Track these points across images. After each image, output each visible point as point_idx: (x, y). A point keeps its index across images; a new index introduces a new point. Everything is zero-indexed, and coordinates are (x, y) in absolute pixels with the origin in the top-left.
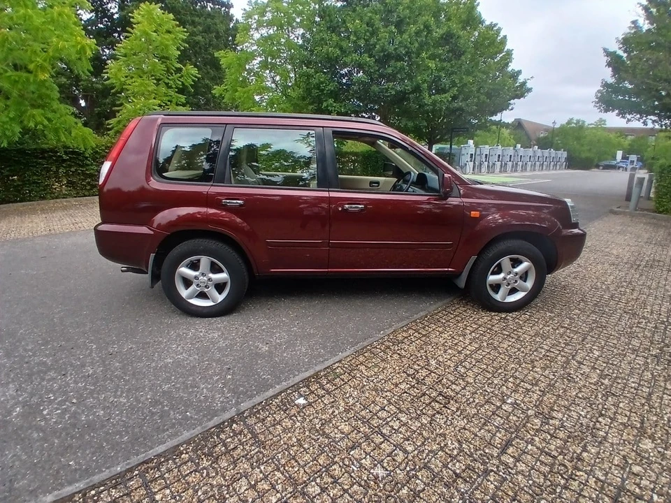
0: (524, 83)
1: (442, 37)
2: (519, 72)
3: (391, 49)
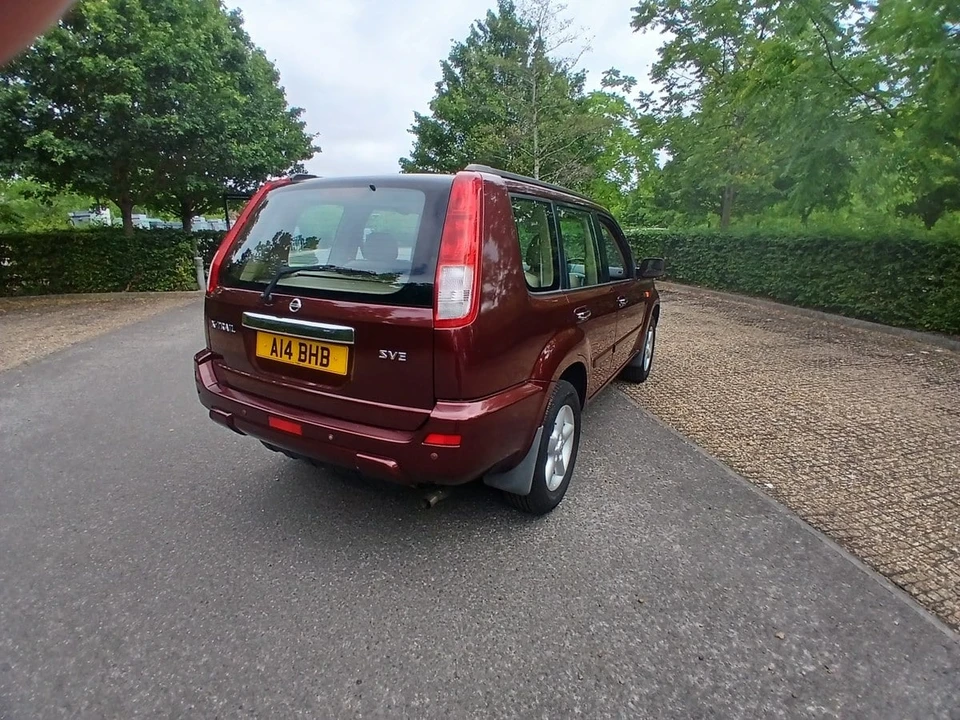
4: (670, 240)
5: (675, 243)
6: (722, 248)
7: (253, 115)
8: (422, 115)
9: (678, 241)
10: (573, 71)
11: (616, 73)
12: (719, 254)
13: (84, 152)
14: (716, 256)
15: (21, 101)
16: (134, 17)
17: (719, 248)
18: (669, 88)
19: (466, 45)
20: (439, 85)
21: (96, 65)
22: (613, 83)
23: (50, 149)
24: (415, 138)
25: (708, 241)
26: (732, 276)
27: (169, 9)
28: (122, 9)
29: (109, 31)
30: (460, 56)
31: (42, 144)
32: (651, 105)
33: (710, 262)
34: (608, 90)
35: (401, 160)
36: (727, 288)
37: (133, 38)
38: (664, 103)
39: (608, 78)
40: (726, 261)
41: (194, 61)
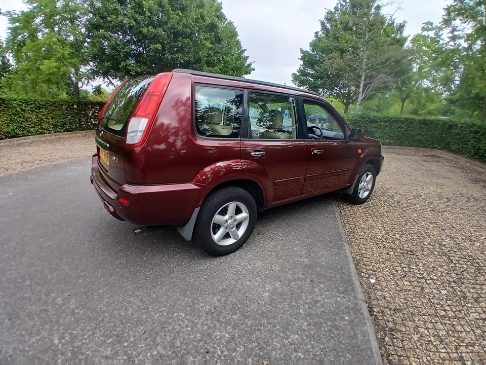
0: (249, 65)
1: (208, 26)
2: (247, 57)
3: (180, 28)
4: (447, 125)
5: (451, 127)
6: (478, 132)
7: (219, 53)
8: (304, 50)
9: (453, 125)
10: (398, 22)
11: (431, 24)
12: (476, 136)
13: (144, 70)
14: (474, 138)
15: (119, 46)
16: (165, 9)
17: (476, 132)
18: (452, 32)
19: (333, 10)
20: (317, 33)
21: (148, 31)
22: (428, 30)
23: (129, 68)
24: (301, 62)
25: (471, 126)
26: (482, 151)
27: (181, 4)
28: (160, 5)
29: (154, 15)
30: (330, 17)
31: (126, 65)
32: (441, 41)
33: (470, 141)
34: (425, 33)
35: (293, 74)
36: (479, 158)
37: (165, 18)
38: (449, 40)
39: (425, 27)
40: (480, 141)
41: (190, 29)
